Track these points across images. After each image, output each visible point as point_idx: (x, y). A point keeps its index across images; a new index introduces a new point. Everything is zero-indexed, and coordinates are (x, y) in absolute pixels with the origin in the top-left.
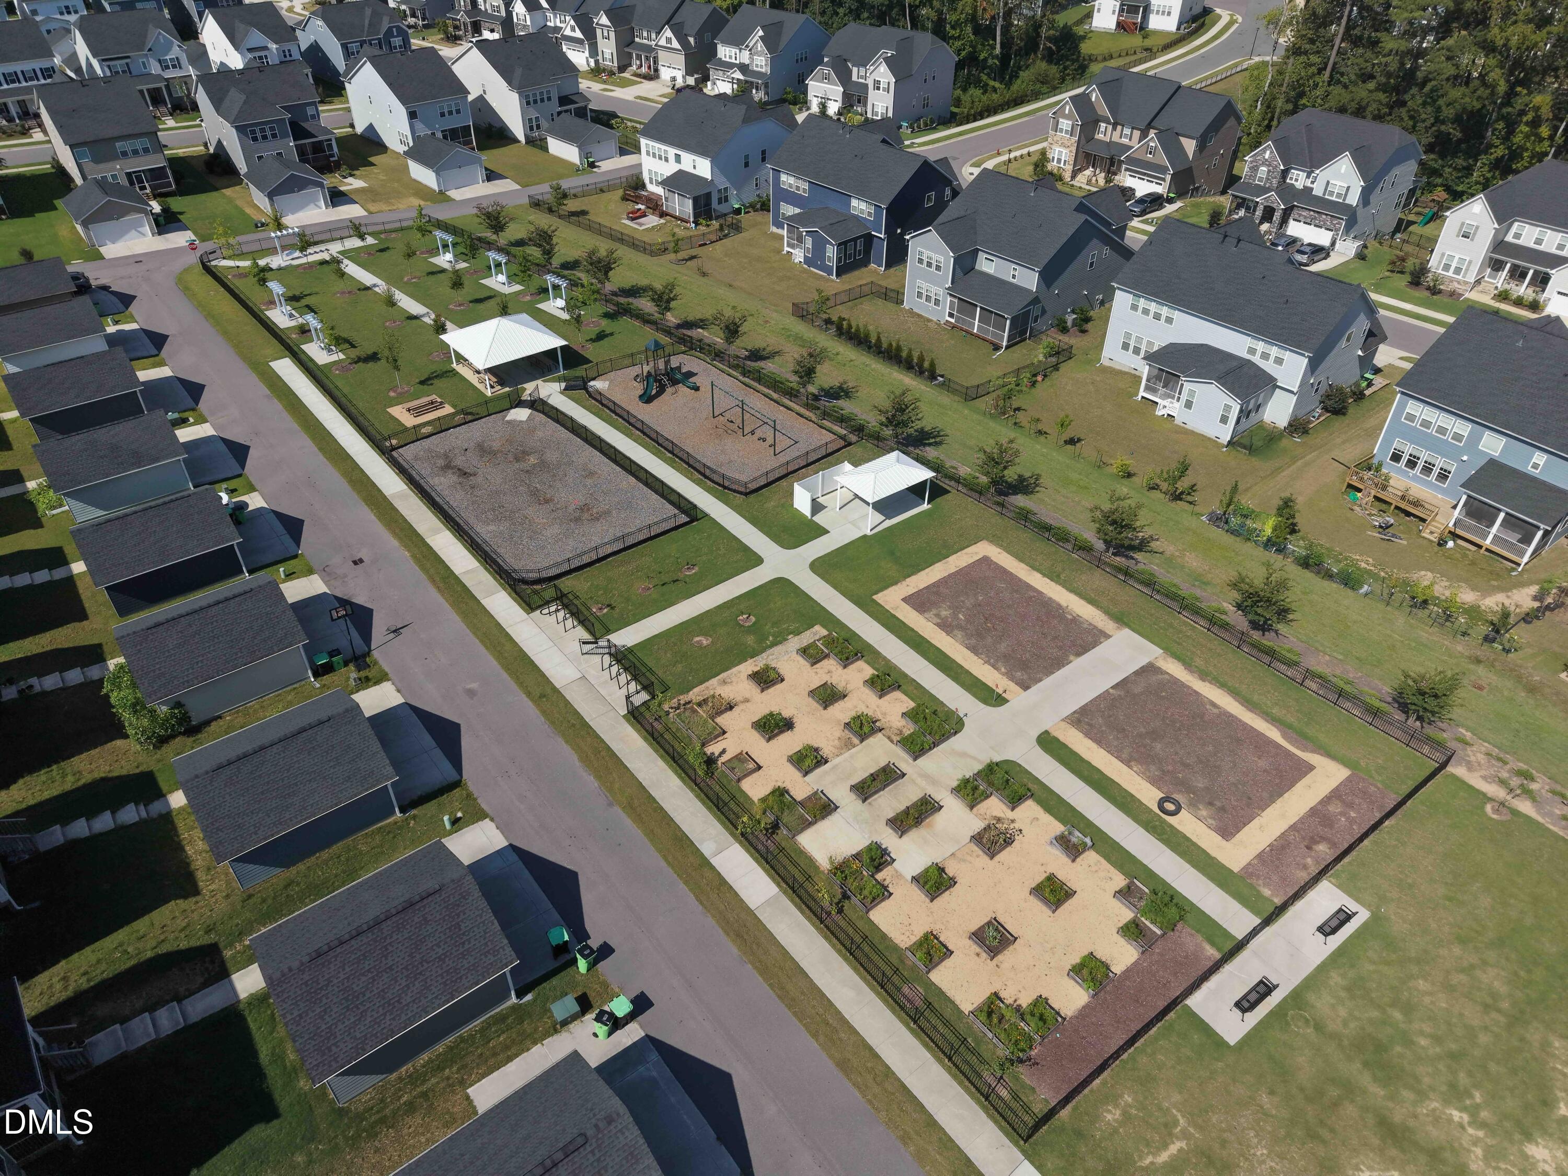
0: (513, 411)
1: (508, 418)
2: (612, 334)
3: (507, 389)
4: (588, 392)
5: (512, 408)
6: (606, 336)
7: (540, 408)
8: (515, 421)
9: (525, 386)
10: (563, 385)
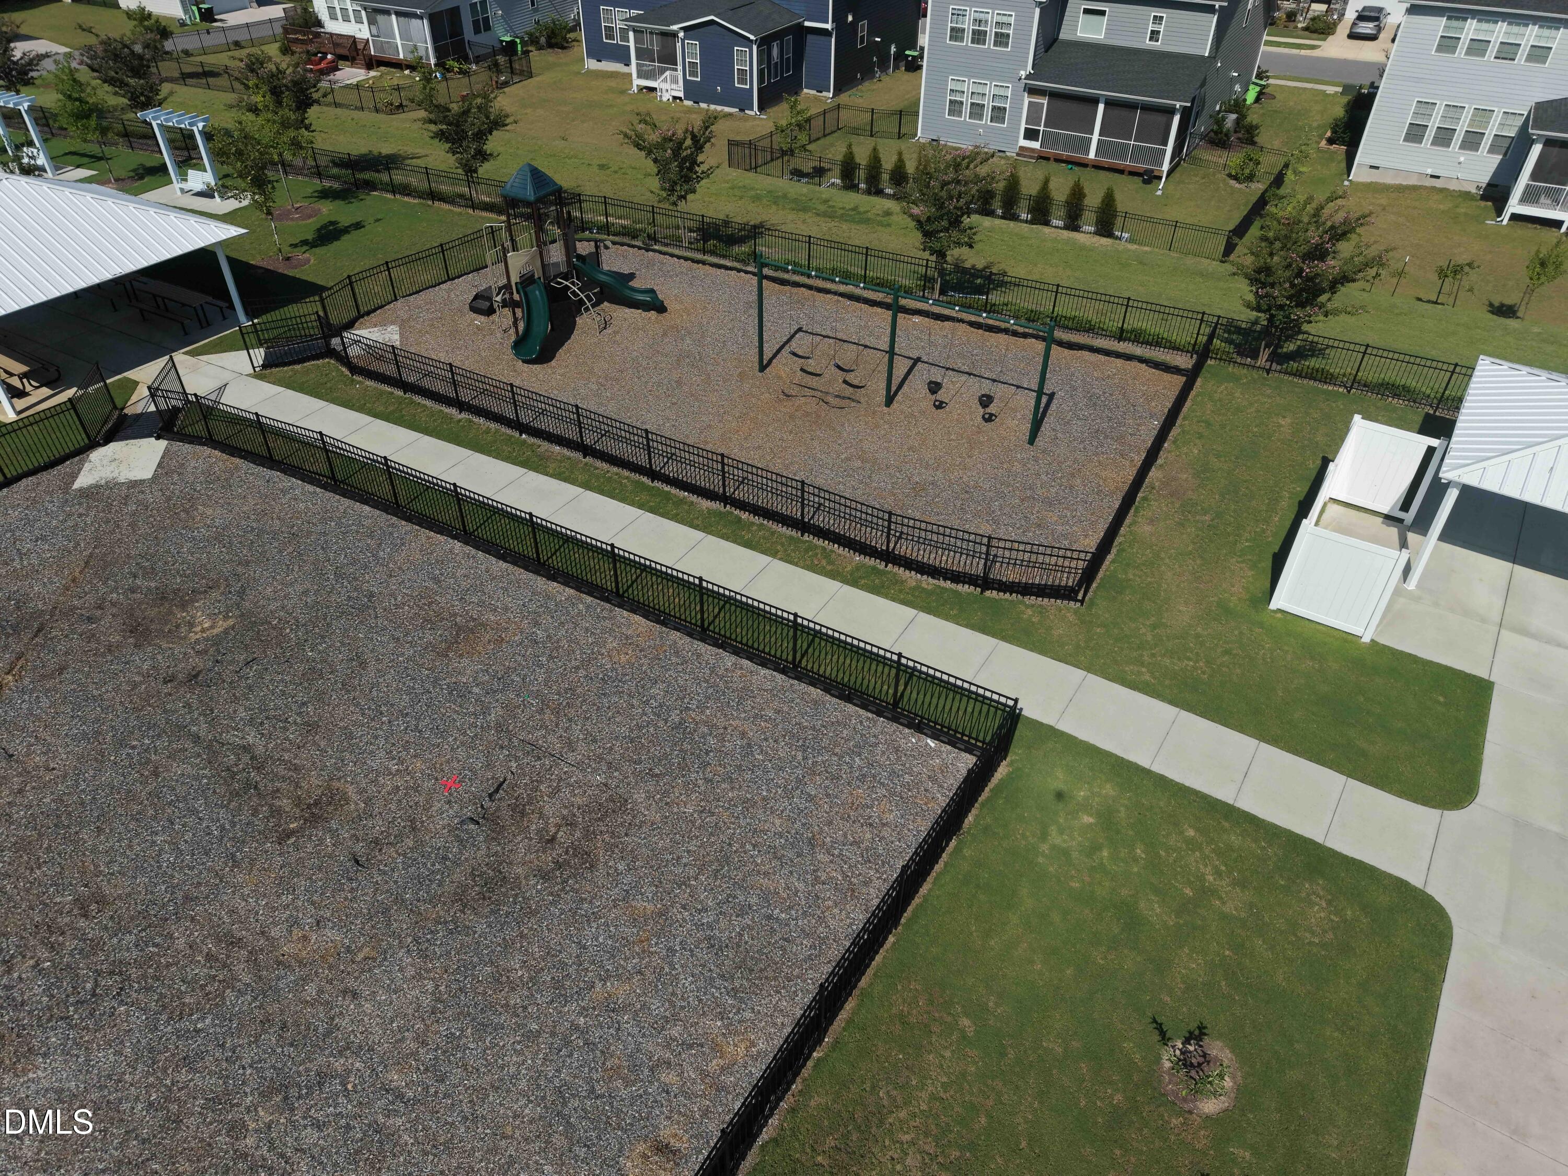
0: (97, 455)
1: (84, 480)
2: (358, 226)
3: (71, 392)
4: (344, 360)
5: (93, 445)
6: (346, 231)
7: (199, 429)
8: (111, 486)
9: (132, 374)
10: (259, 355)
